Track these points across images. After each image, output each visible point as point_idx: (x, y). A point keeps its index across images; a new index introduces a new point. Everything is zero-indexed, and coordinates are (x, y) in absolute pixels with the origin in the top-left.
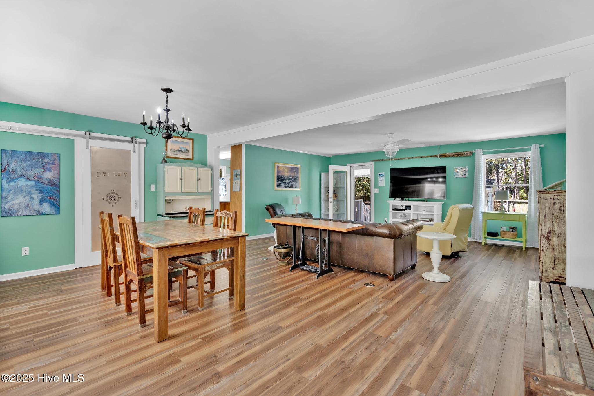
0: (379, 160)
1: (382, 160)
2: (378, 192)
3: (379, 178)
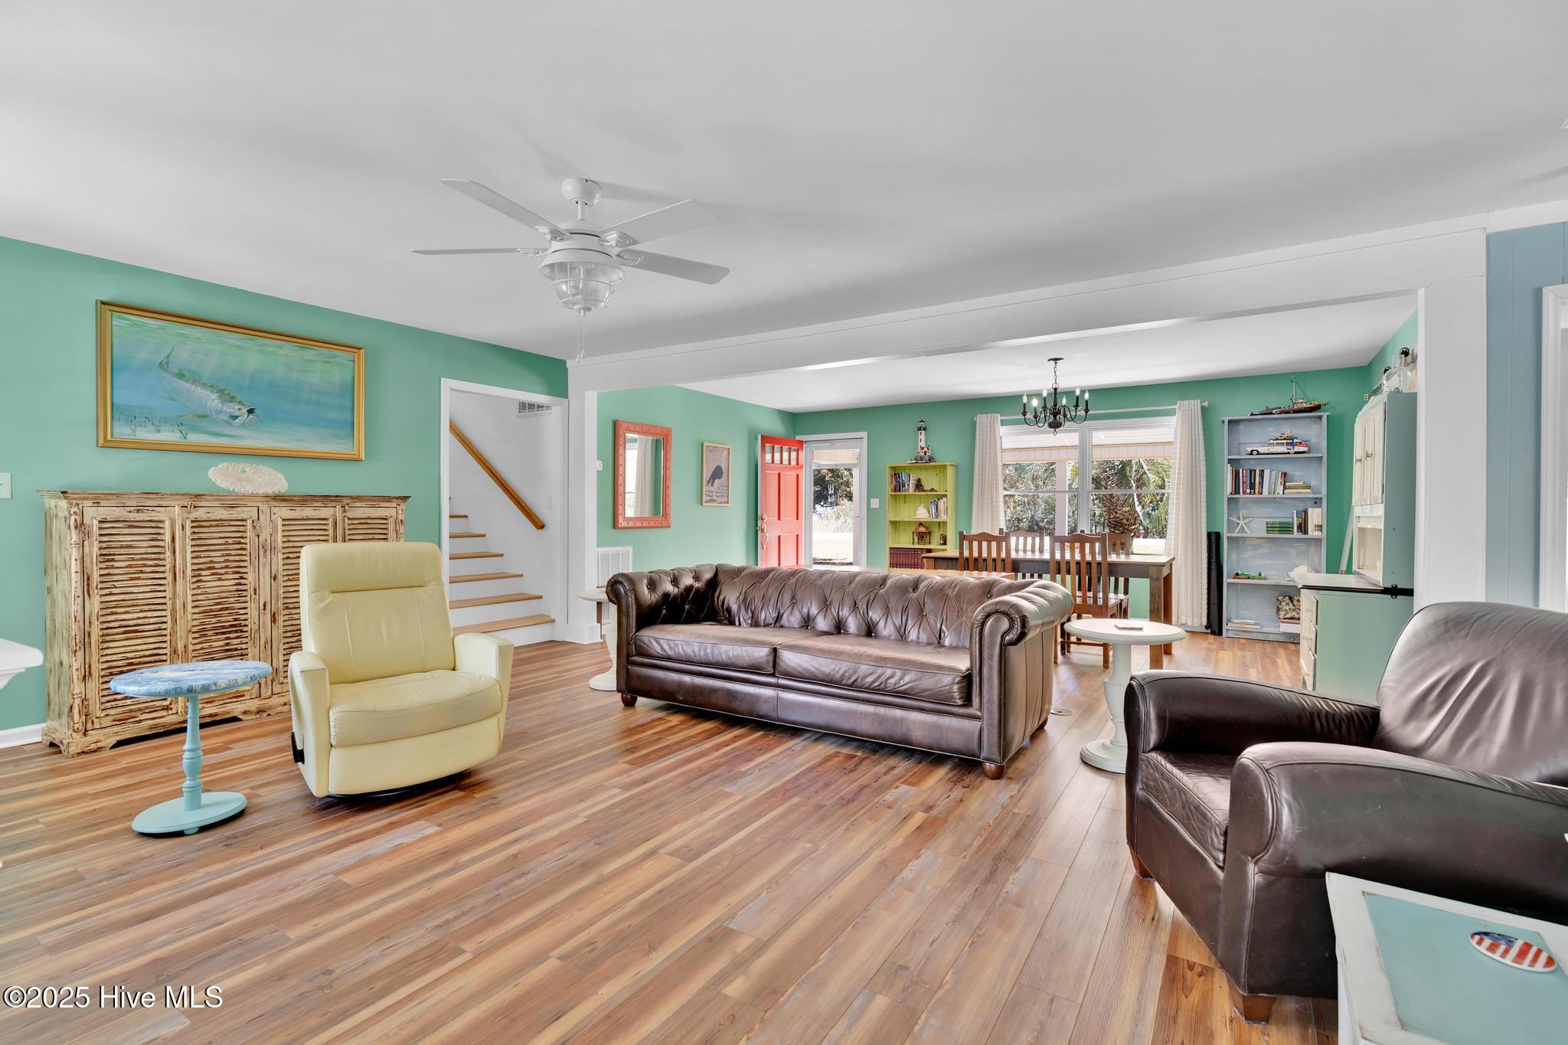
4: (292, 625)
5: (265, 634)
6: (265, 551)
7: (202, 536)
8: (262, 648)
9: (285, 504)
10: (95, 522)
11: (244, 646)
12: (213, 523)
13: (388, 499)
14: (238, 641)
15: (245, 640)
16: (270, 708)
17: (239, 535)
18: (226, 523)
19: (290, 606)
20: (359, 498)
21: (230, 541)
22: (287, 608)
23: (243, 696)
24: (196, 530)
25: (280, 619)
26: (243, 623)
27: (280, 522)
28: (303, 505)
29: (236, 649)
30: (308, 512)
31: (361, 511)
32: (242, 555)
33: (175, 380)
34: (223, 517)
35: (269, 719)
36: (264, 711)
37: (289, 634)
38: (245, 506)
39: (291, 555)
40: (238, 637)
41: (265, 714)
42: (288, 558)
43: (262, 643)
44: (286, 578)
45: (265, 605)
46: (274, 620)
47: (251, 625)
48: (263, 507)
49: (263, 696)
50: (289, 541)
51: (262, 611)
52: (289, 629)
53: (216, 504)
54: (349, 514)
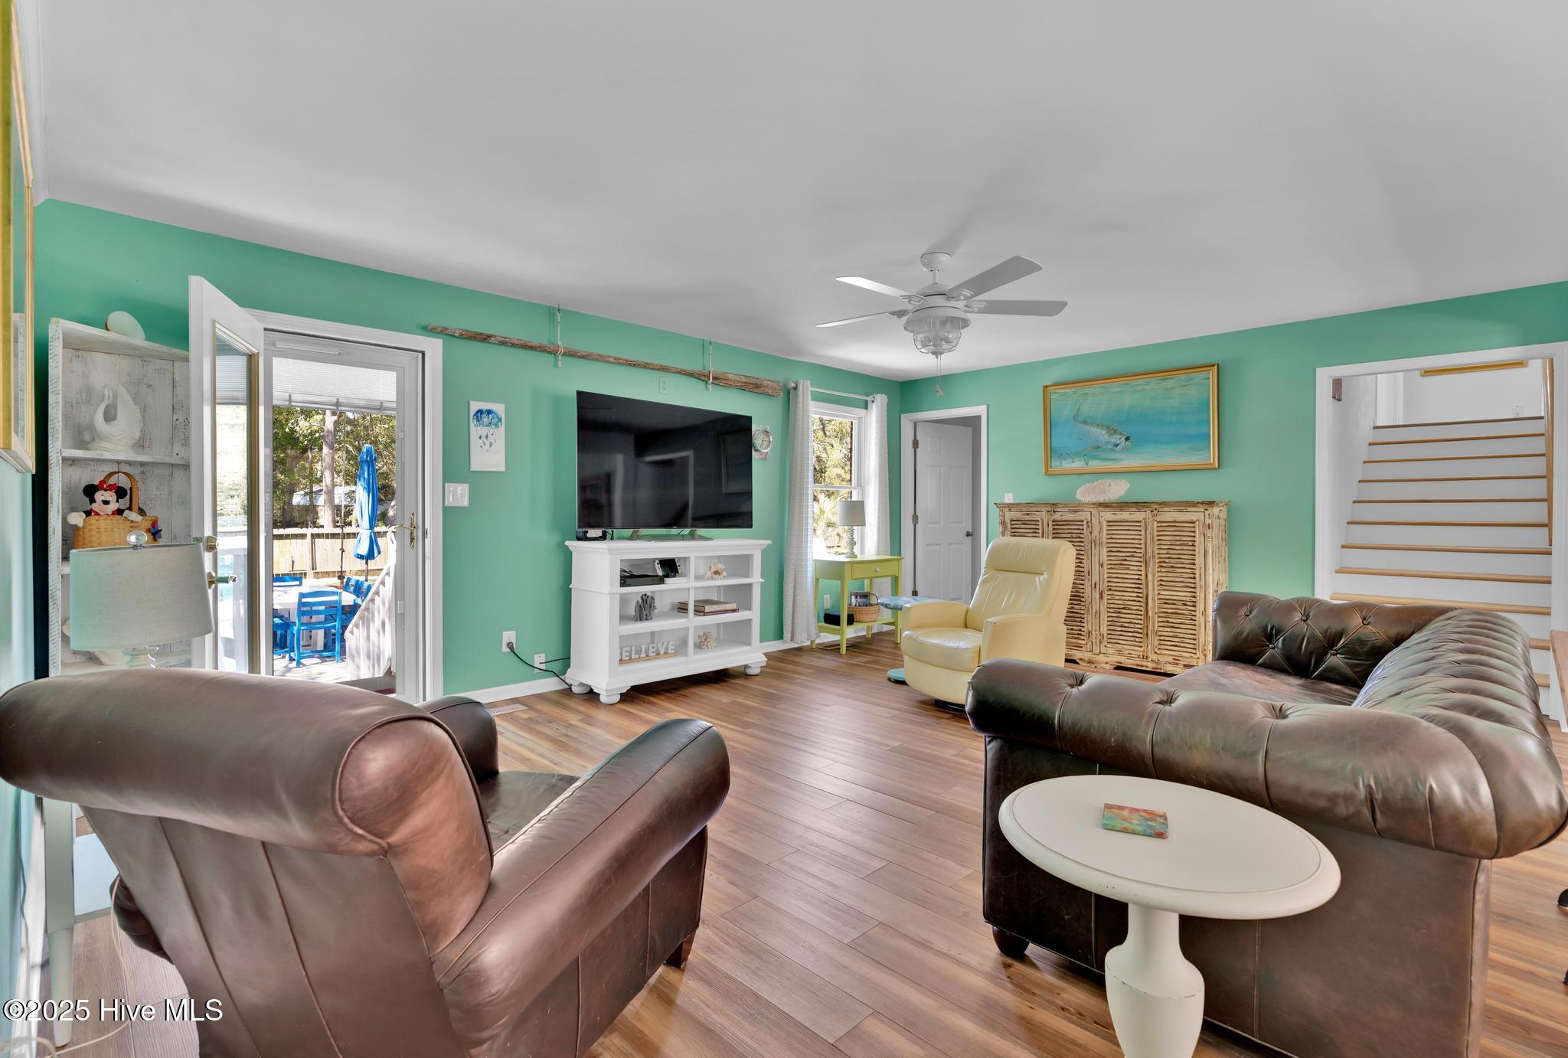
0: (485, 338)
1: (503, 343)
2: (466, 503)
3: (476, 431)
4: (1114, 604)
5: (1095, 607)
6: (1095, 545)
7: (1059, 531)
8: (1094, 617)
9: (1107, 509)
10: (1009, 521)
11: (1082, 612)
12: (1065, 523)
13: (1194, 504)
14: (1078, 607)
15: (1083, 608)
16: (1097, 662)
17: (1079, 531)
18: (1072, 523)
19: (1113, 588)
20: (1164, 504)
21: (1074, 535)
22: (1110, 590)
23: (1082, 647)
24: (1055, 527)
25: (1105, 597)
26: (1082, 595)
27: (1105, 524)
28: (1122, 510)
29: (1077, 613)
30: (1125, 516)
31: (1169, 515)
32: (1080, 546)
33: (1082, 425)
34: (1069, 519)
35: (1096, 669)
36: (1093, 663)
37: (1112, 610)
38: (1083, 511)
39: (1113, 549)
40: (1078, 604)
41: (1093, 666)
42: (1111, 551)
43: (1094, 613)
44: (1110, 567)
45: (1095, 585)
46: (1101, 597)
47: (1087, 599)
48: (1095, 512)
49: (1094, 652)
50: (1111, 538)
51: (1093, 589)
52: (1112, 606)
53: (1066, 510)
54: (1158, 518)
